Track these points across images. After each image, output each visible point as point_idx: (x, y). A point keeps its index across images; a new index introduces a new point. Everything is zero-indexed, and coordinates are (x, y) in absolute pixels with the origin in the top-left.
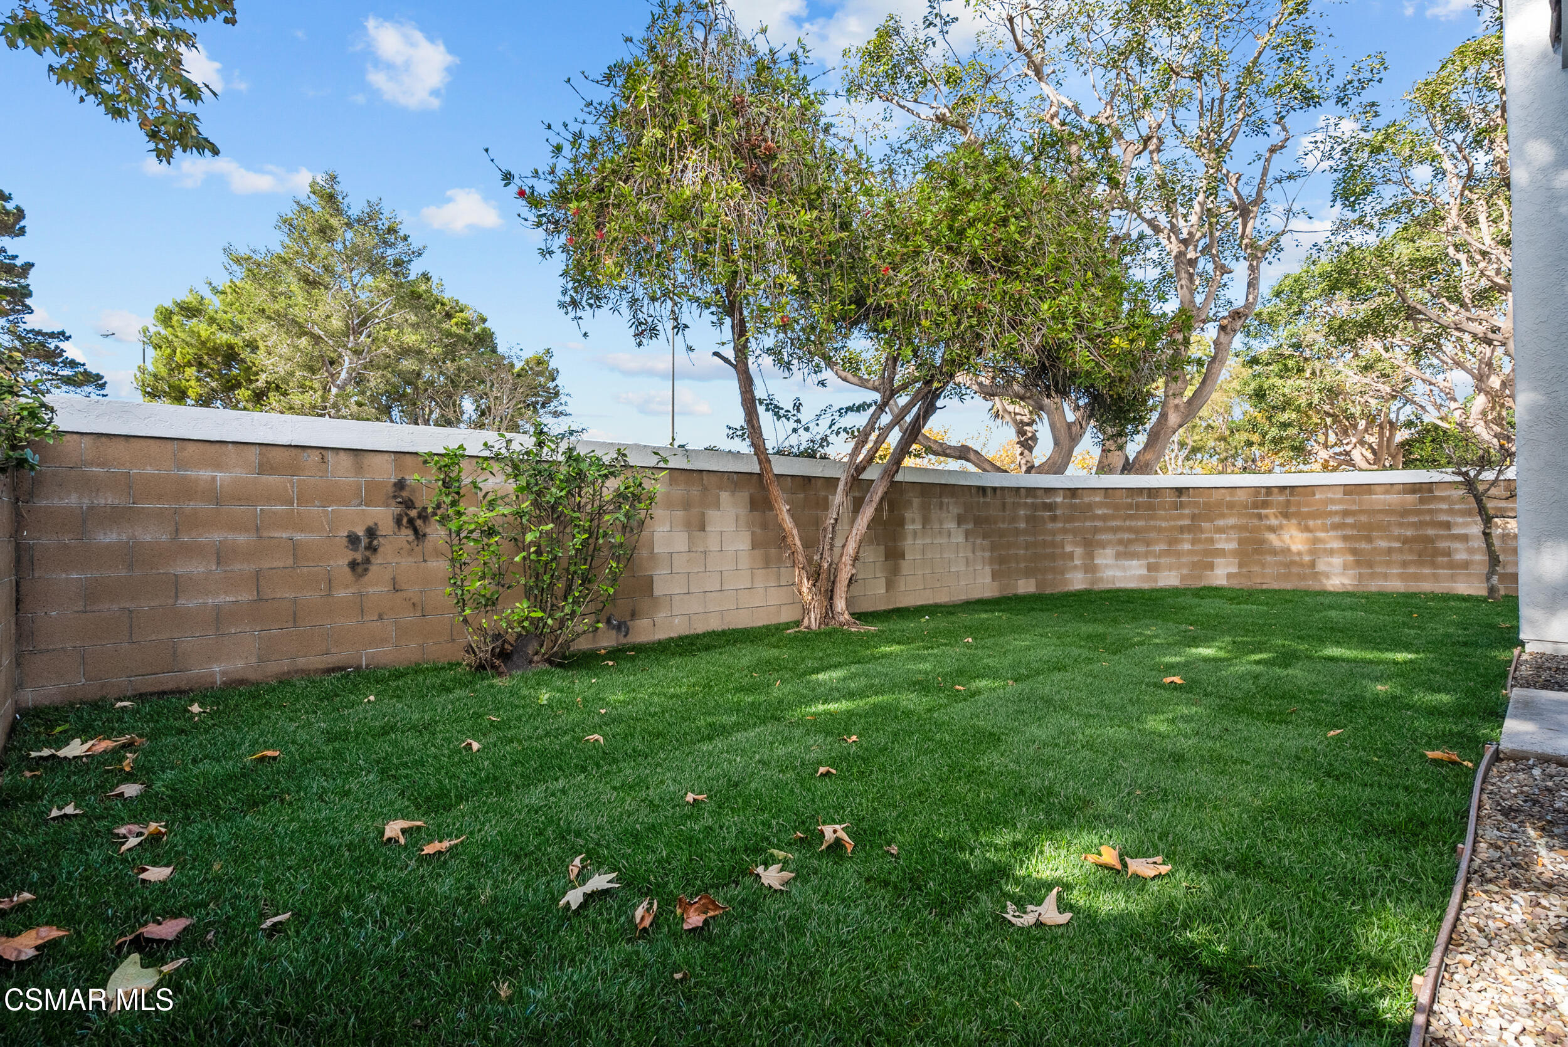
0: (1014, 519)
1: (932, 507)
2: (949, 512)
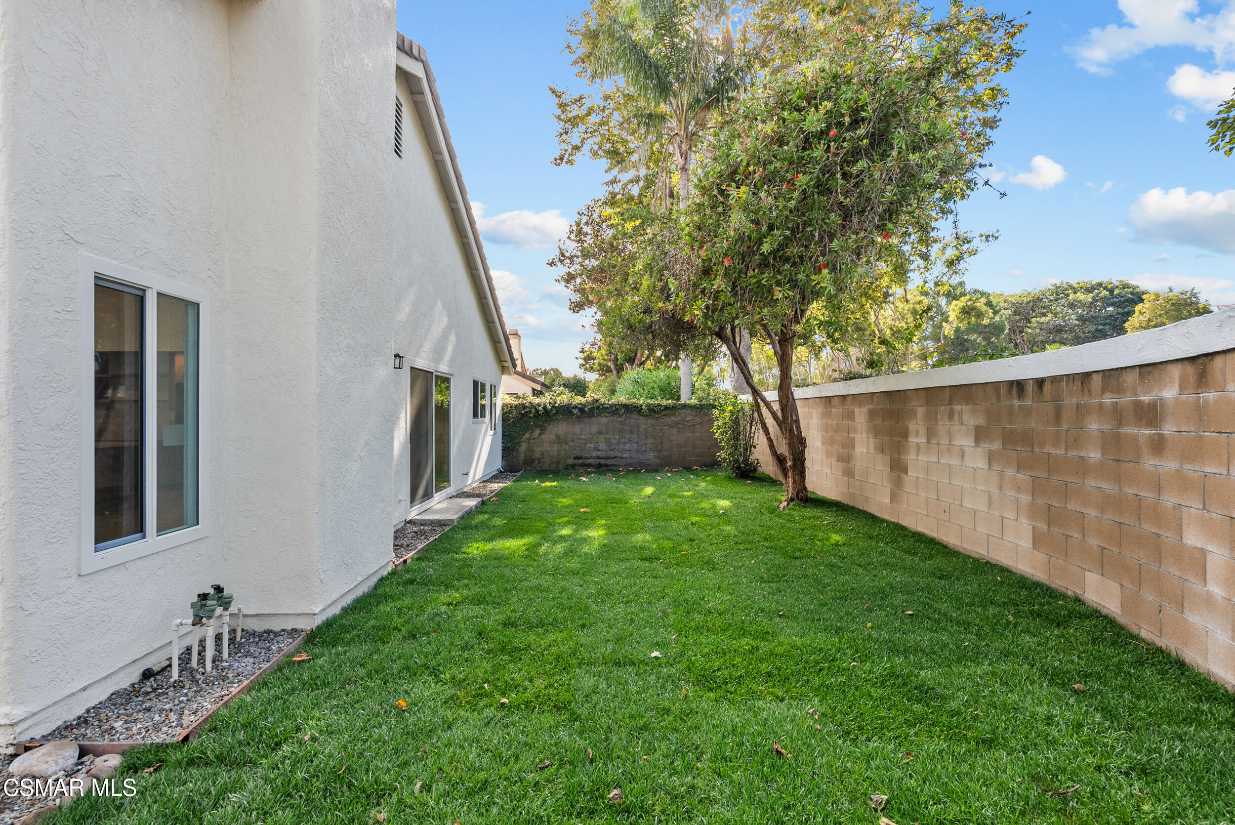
0: (1077, 441)
1: (939, 417)
2: (962, 424)
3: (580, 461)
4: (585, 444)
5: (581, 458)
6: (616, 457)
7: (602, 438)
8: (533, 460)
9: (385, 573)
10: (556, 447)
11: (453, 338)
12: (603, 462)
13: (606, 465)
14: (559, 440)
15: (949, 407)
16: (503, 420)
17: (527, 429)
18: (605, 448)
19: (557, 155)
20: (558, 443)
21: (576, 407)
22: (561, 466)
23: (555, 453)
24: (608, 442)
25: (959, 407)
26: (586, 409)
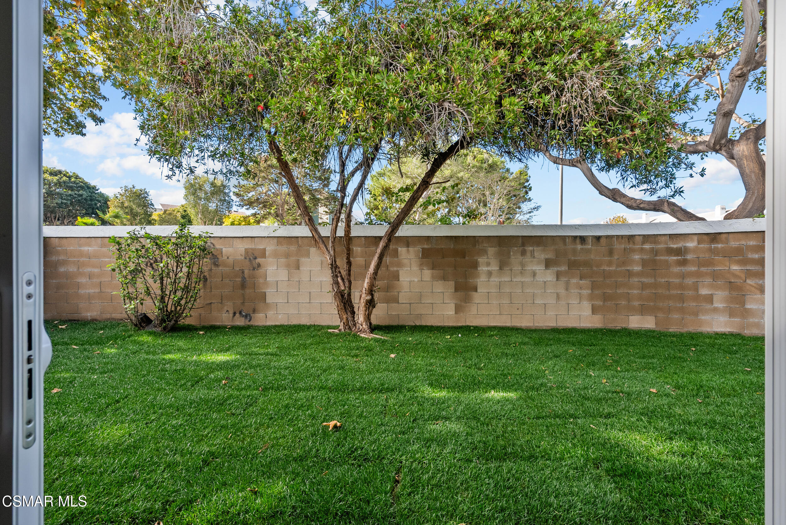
0: (625, 263)
1: (512, 253)
2: (534, 257)
15: (521, 248)
25: (531, 248)
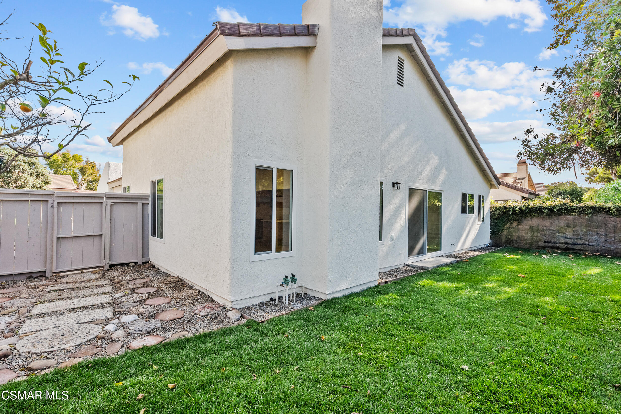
3: (550, 245)
4: (554, 234)
5: (550, 242)
6: (583, 244)
7: (569, 230)
8: (512, 241)
9: (373, 285)
10: (529, 234)
11: (444, 171)
12: (570, 246)
13: (573, 249)
14: (531, 229)
16: (491, 216)
17: (507, 221)
18: (572, 237)
19: (553, 40)
20: (531, 231)
21: (547, 208)
22: (533, 246)
23: (529, 238)
24: (576, 234)
26: (555, 210)
